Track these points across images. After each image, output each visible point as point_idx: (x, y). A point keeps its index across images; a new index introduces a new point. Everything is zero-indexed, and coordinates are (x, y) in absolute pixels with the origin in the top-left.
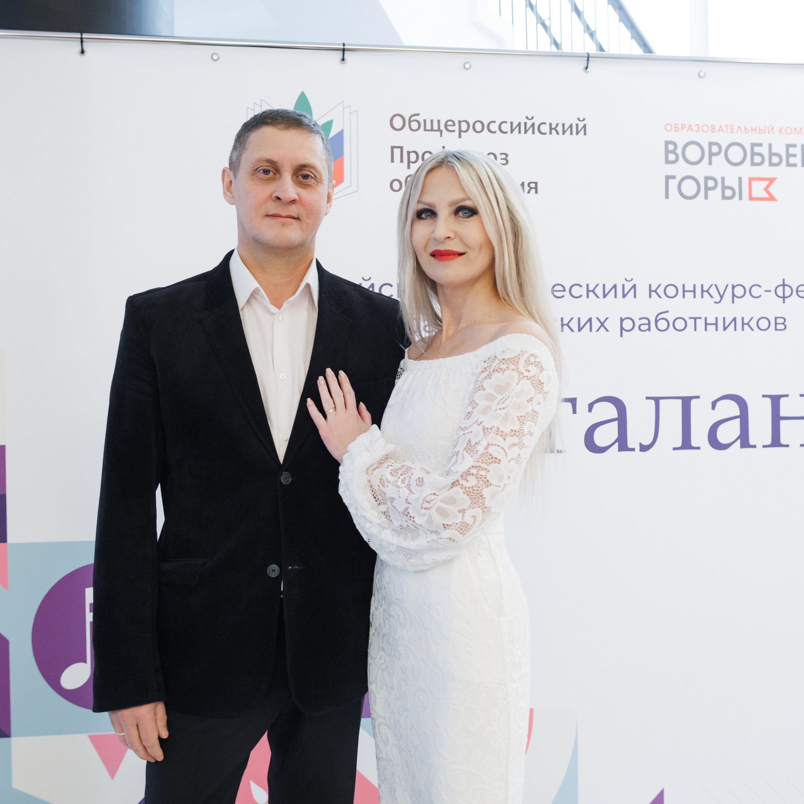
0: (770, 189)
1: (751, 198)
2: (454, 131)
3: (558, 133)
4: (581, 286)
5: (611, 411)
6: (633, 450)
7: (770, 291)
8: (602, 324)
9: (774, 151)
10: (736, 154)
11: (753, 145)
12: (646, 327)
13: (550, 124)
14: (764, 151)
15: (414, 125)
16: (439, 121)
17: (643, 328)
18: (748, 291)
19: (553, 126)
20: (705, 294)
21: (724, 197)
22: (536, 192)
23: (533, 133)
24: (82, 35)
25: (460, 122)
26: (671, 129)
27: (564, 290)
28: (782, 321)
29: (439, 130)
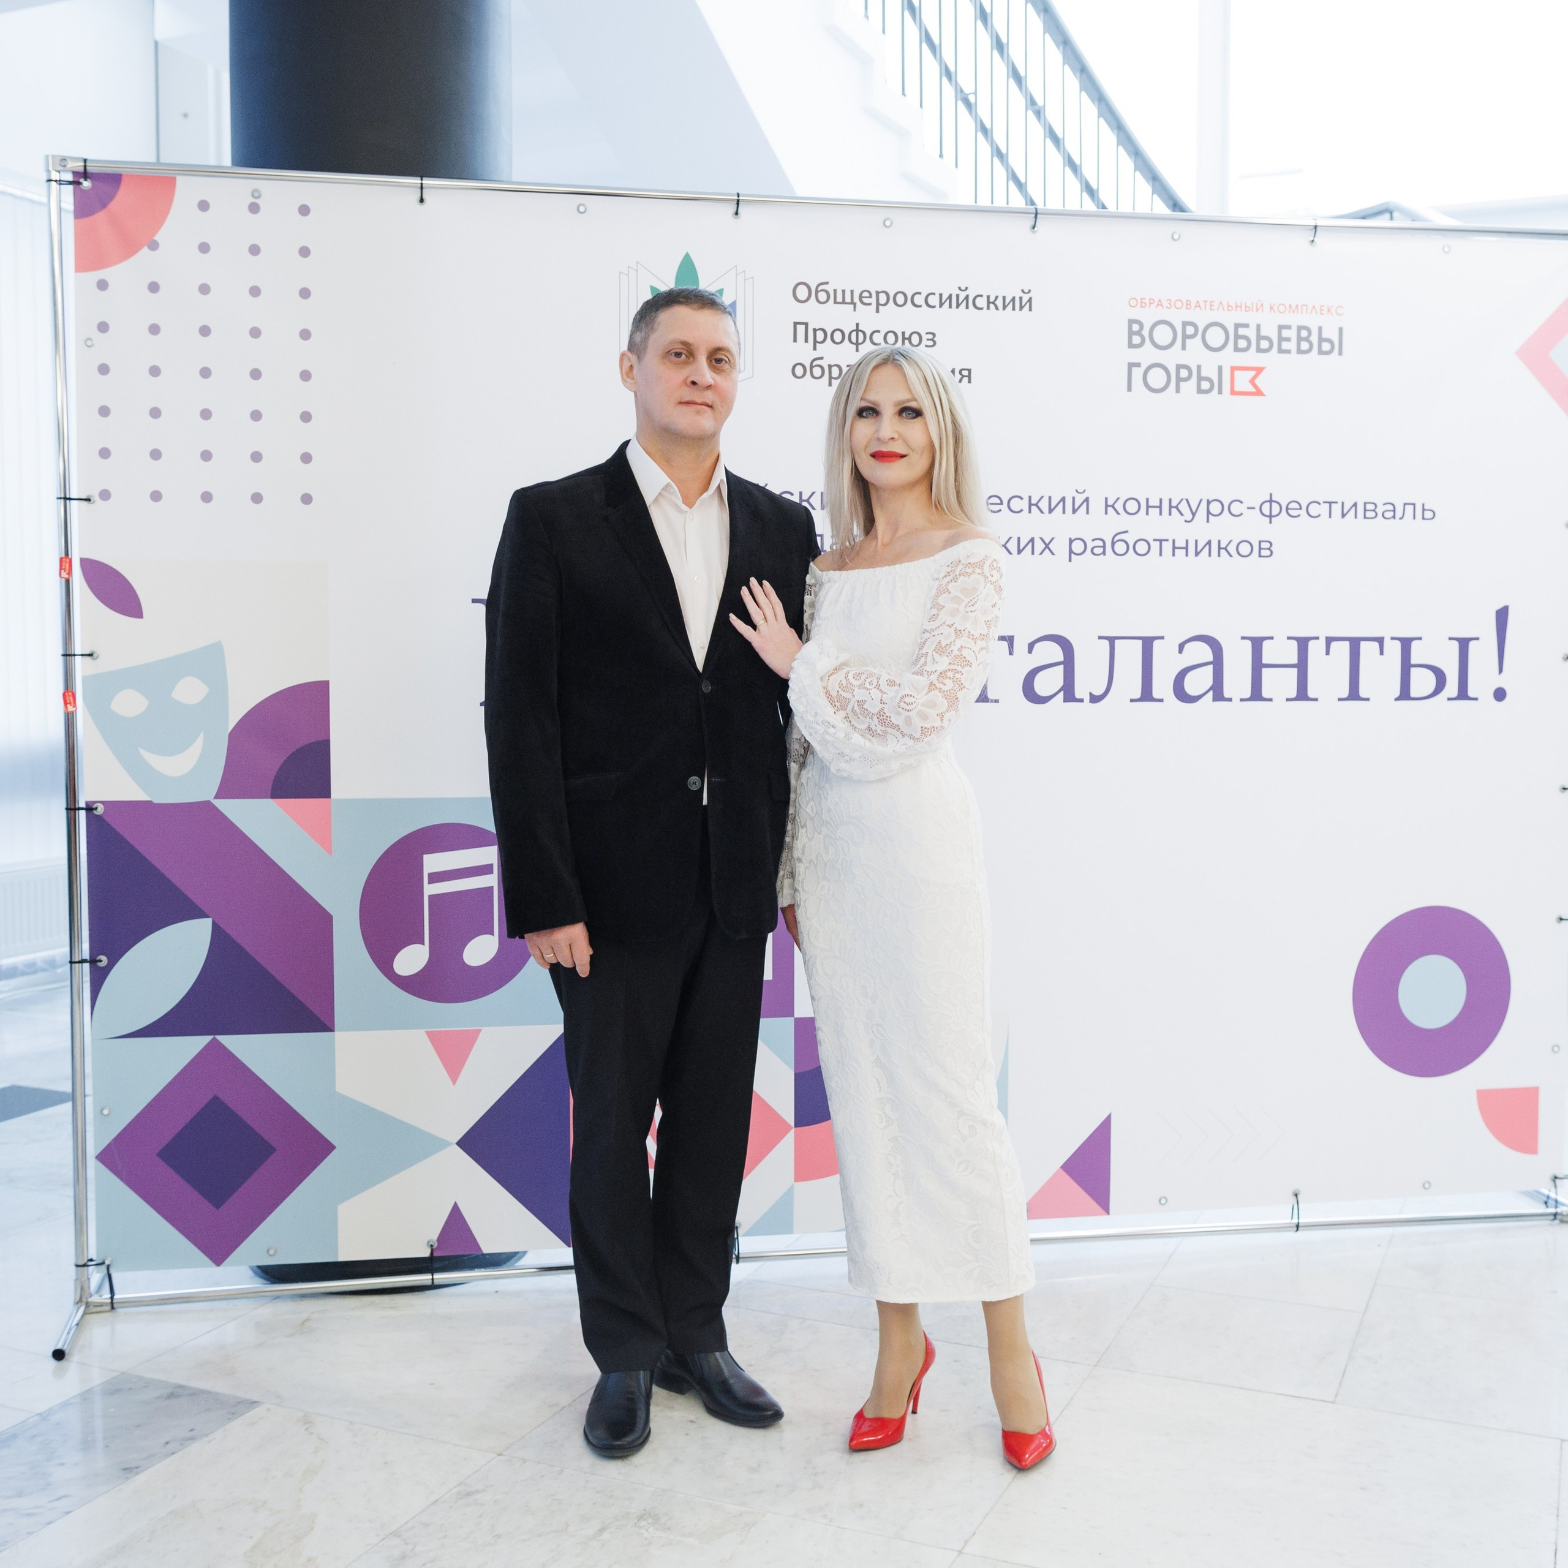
0: (1257, 381)
1: (1233, 392)
2: (870, 304)
3: (997, 308)
4: (1021, 498)
5: (1055, 653)
6: (1081, 700)
7: (1254, 508)
8: (1047, 546)
9: (1263, 333)
10: (1215, 337)
11: (1237, 326)
12: (1101, 550)
13: (988, 297)
14: (1251, 333)
15: (822, 296)
16: (852, 292)
17: (1096, 551)
18: (1227, 508)
19: (992, 300)
20: (1174, 510)
21: (1200, 391)
22: (970, 382)
23: (967, 307)
24: (422, 180)
25: (878, 293)
26: (1136, 305)
27: (1002, 503)
28: (1267, 545)
29: (852, 303)
